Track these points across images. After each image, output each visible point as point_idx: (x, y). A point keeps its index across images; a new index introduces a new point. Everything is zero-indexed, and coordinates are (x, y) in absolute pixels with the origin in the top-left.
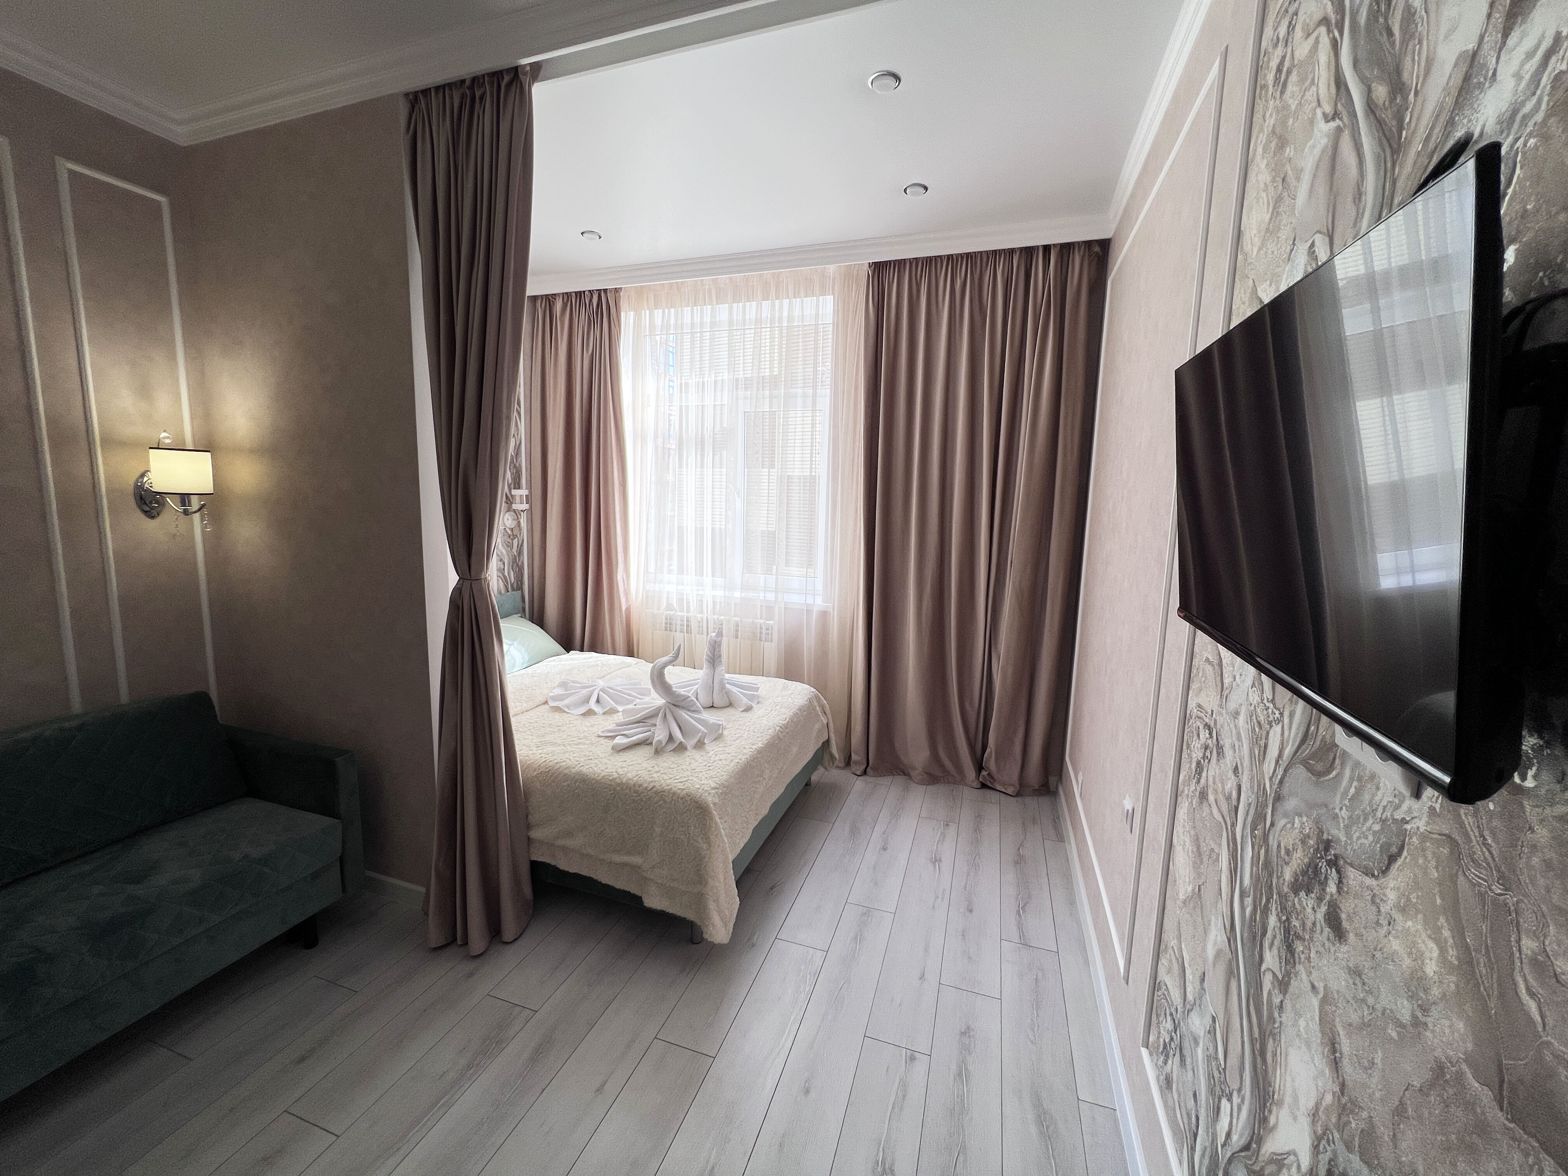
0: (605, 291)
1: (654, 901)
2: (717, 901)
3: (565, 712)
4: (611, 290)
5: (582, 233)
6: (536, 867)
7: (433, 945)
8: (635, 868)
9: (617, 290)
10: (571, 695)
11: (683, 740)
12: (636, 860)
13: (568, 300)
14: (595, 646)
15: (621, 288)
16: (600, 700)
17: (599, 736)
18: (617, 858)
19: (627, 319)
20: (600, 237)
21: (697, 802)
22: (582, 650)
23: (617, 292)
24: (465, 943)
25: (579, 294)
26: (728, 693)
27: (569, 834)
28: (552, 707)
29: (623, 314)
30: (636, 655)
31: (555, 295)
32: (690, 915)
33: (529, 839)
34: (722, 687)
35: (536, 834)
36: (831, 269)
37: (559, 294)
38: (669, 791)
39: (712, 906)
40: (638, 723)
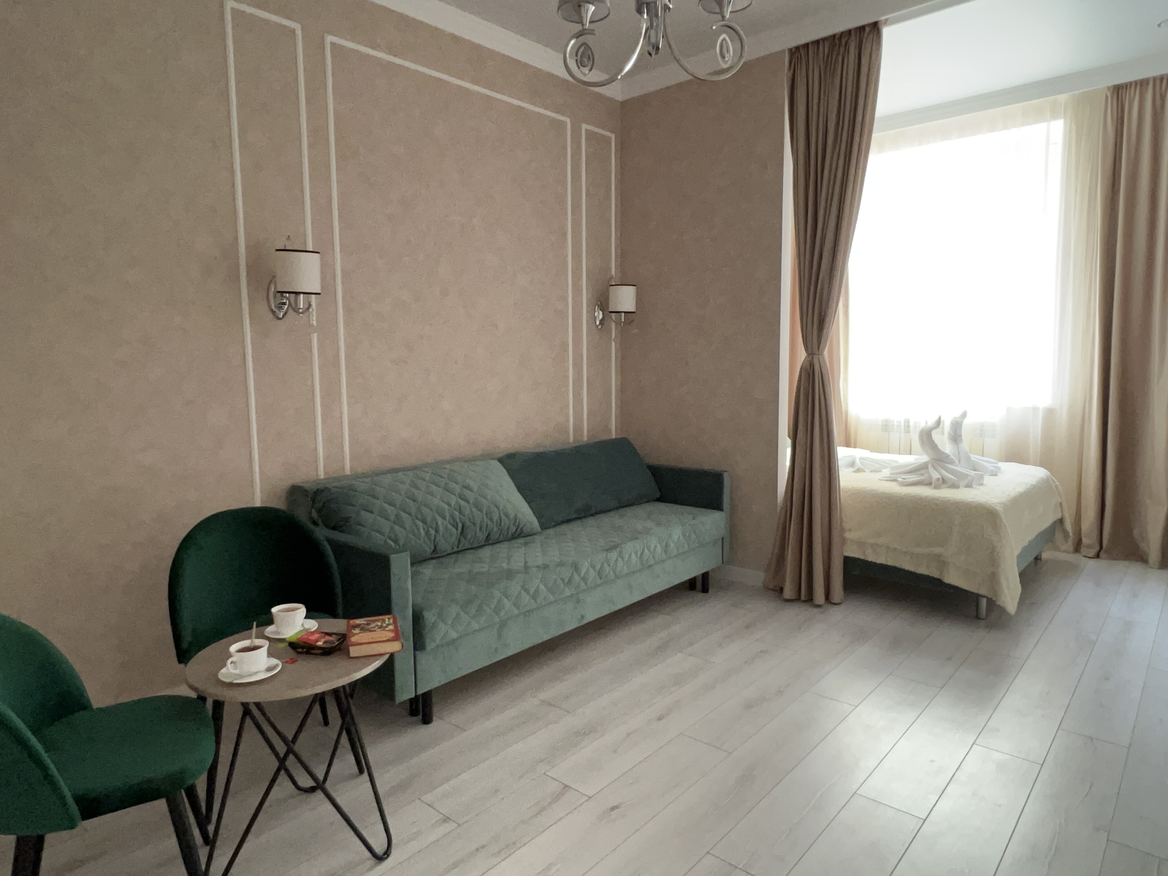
8: (936, 557)
11: (954, 479)
12: (937, 550)
18: (919, 550)
24: (811, 601)
27: (877, 535)
32: (981, 591)
36: (1063, 98)
39: (1003, 581)
40: (908, 473)
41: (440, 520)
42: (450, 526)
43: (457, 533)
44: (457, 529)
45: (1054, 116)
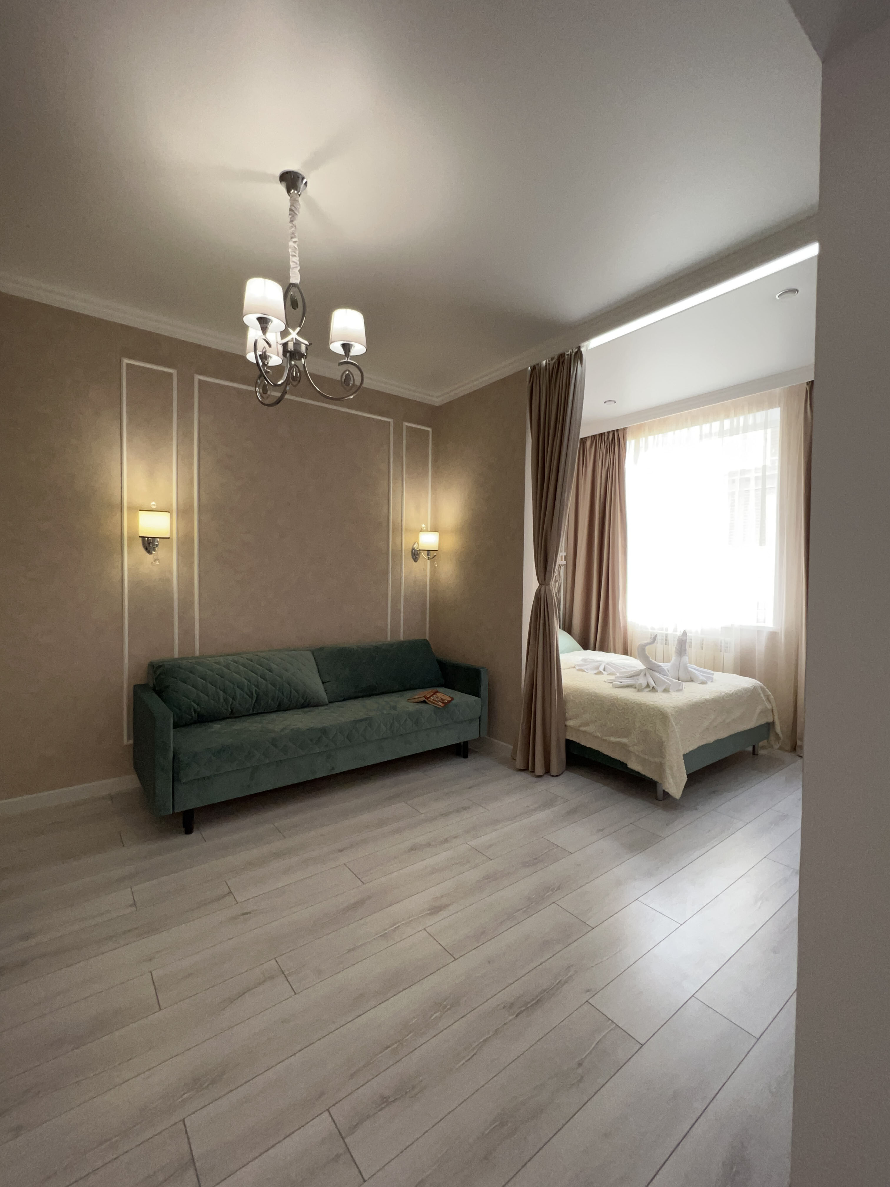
0: (617, 430)
1: (634, 765)
2: (671, 769)
3: (586, 672)
4: (621, 429)
5: (605, 402)
6: (569, 743)
7: (519, 768)
8: (624, 746)
9: (624, 429)
10: (587, 665)
11: (655, 685)
12: (625, 740)
13: (594, 439)
14: (603, 647)
15: (627, 428)
16: (606, 670)
17: (605, 682)
18: (613, 739)
19: (631, 445)
20: (615, 402)
21: (661, 712)
22: (594, 650)
23: (625, 430)
24: (533, 771)
25: (601, 435)
26: (689, 672)
27: (587, 724)
28: (577, 669)
29: (628, 443)
30: (629, 653)
31: (586, 437)
32: (655, 778)
33: (566, 726)
34: (686, 668)
35: (570, 723)
36: (778, 390)
37: (589, 437)
38: (645, 704)
39: (668, 771)
40: (628, 678)
41: (238, 691)
42: (246, 696)
43: (252, 702)
44: (252, 699)
45: (771, 406)
